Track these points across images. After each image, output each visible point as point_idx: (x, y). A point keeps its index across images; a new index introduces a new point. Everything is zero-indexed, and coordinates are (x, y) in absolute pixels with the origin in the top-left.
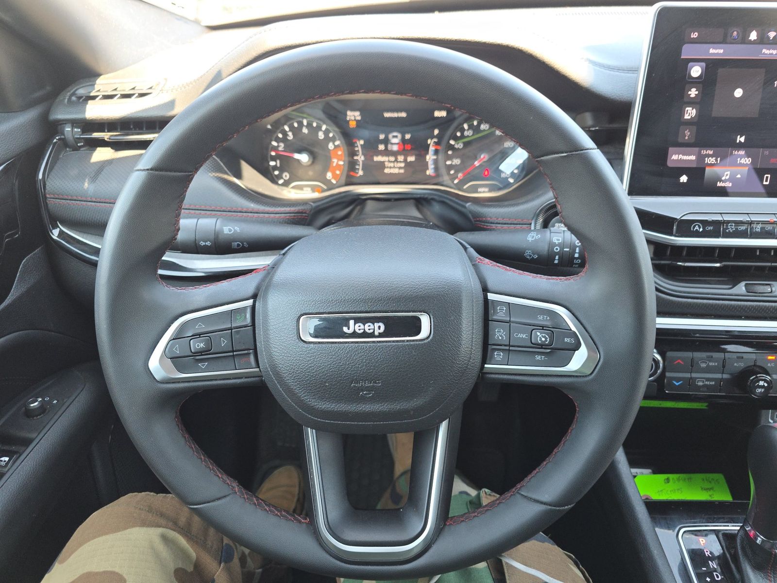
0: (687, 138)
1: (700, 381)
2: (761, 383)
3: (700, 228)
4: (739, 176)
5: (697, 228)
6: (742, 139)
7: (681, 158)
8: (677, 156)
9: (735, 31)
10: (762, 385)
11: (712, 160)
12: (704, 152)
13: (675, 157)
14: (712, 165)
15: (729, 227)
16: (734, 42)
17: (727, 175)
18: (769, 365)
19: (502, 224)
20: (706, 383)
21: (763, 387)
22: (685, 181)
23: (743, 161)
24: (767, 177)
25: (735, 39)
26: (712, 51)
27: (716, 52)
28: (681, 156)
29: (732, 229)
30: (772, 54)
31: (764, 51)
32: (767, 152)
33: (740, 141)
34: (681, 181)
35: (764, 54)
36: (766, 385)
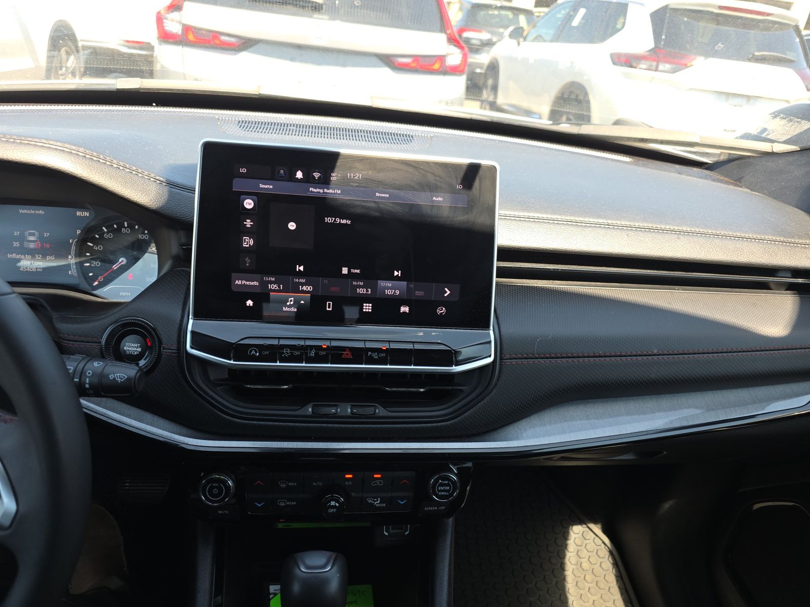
0: (248, 265)
1: (282, 501)
2: (333, 503)
3: (256, 353)
4: (302, 302)
5: (253, 352)
6: (302, 268)
7: (244, 284)
8: (240, 281)
9: (282, 169)
10: (334, 504)
11: (274, 287)
12: (266, 279)
13: (238, 282)
14: (274, 291)
15: (285, 352)
16: (281, 179)
17: (291, 301)
18: (347, 483)
19: (73, 341)
20: (288, 503)
21: (334, 507)
22: (251, 305)
23: (305, 288)
24: (329, 304)
25: (282, 177)
26: (262, 186)
27: (266, 187)
28: (244, 282)
29: (288, 353)
30: (319, 192)
31: (311, 189)
32: (326, 281)
33: (299, 269)
34: (248, 305)
35: (312, 191)
36: (337, 505)
